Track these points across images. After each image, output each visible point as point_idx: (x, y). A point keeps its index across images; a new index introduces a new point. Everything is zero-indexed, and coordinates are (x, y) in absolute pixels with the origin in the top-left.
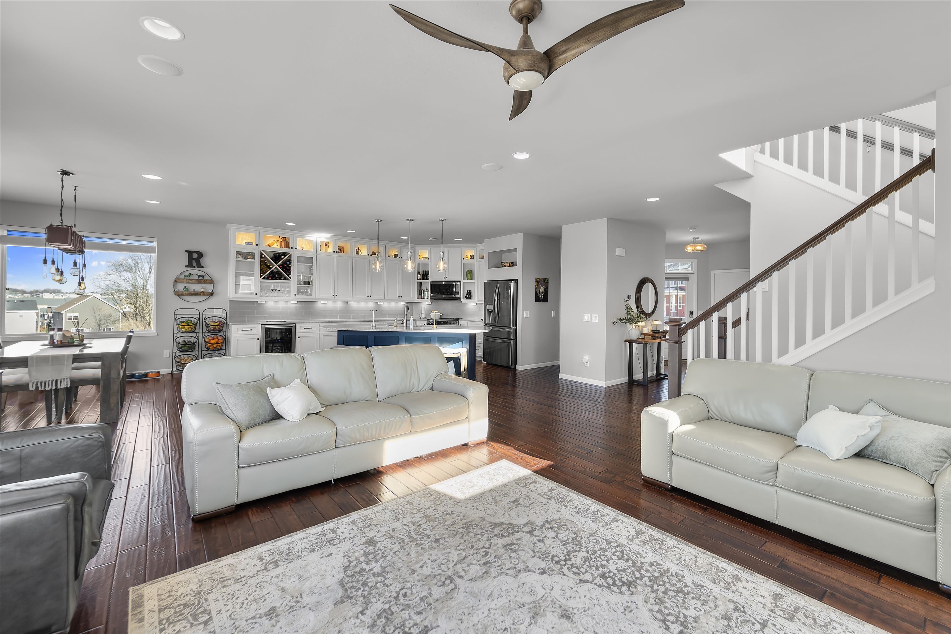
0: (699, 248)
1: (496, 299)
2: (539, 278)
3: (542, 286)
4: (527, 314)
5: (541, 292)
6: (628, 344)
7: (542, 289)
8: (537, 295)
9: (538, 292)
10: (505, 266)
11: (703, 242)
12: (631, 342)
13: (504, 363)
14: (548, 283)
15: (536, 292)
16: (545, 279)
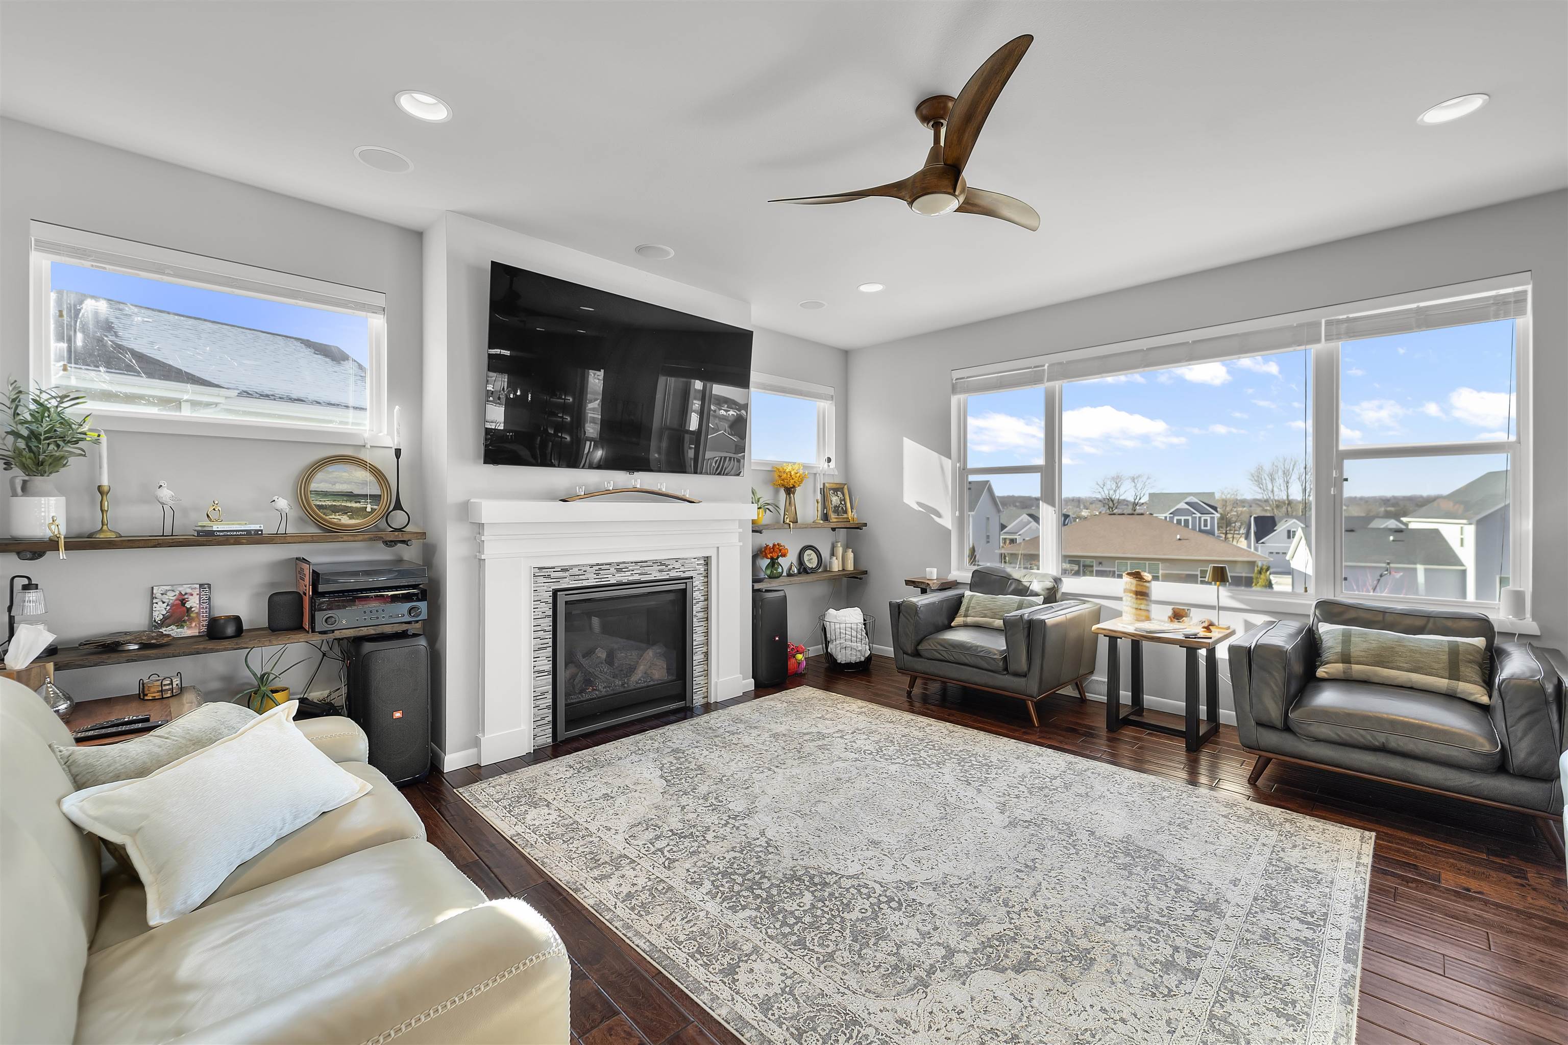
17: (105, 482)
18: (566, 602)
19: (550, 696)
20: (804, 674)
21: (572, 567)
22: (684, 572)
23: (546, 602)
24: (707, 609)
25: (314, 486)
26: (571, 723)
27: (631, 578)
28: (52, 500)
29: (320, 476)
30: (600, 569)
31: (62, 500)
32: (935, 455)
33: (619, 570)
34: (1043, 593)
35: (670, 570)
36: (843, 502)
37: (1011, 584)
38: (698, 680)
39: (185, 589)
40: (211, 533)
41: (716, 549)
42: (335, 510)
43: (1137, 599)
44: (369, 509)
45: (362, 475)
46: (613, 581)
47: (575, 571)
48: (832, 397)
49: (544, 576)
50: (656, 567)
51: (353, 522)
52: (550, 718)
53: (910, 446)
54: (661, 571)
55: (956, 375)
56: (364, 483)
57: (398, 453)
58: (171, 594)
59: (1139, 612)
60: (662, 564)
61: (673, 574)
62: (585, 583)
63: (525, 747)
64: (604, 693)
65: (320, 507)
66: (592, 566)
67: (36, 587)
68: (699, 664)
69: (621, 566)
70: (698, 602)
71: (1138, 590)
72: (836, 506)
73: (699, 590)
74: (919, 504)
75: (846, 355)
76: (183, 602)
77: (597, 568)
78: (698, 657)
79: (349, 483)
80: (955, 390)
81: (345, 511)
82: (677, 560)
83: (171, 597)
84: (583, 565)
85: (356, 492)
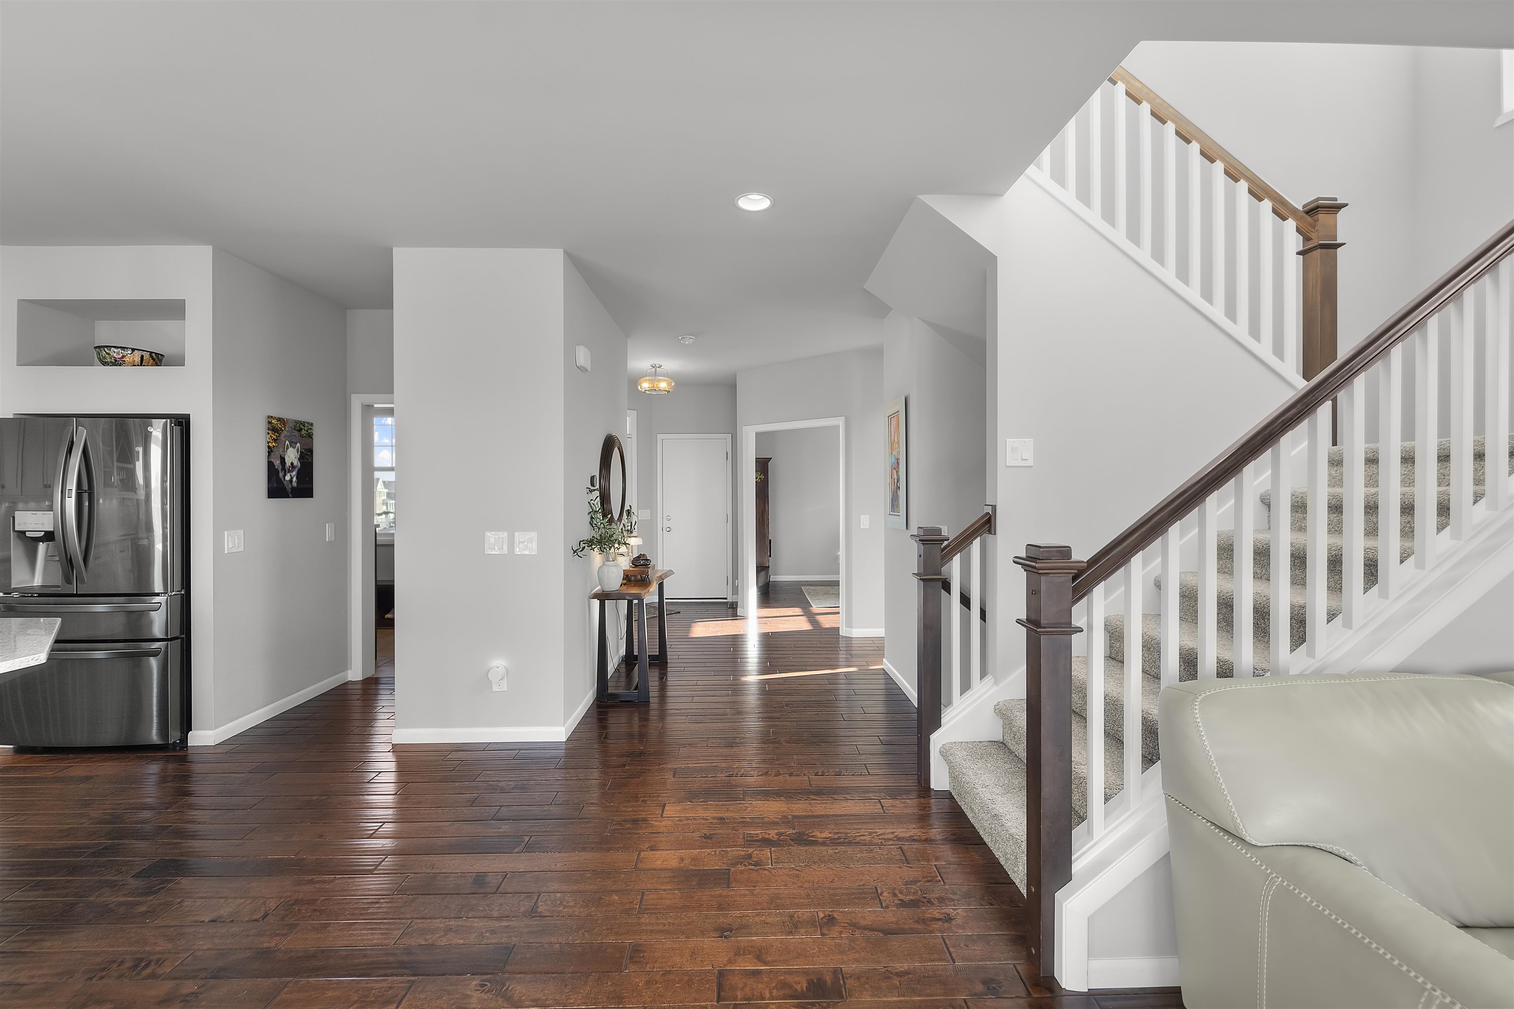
0: (663, 385)
1: (72, 485)
2: (279, 420)
3: (293, 445)
4: (233, 541)
5: (288, 464)
6: (596, 603)
7: (292, 456)
8: (273, 473)
9: (277, 463)
10: (116, 363)
11: (669, 376)
12: (603, 597)
13: (109, 735)
14: (310, 436)
15: (270, 465)
16: (303, 423)
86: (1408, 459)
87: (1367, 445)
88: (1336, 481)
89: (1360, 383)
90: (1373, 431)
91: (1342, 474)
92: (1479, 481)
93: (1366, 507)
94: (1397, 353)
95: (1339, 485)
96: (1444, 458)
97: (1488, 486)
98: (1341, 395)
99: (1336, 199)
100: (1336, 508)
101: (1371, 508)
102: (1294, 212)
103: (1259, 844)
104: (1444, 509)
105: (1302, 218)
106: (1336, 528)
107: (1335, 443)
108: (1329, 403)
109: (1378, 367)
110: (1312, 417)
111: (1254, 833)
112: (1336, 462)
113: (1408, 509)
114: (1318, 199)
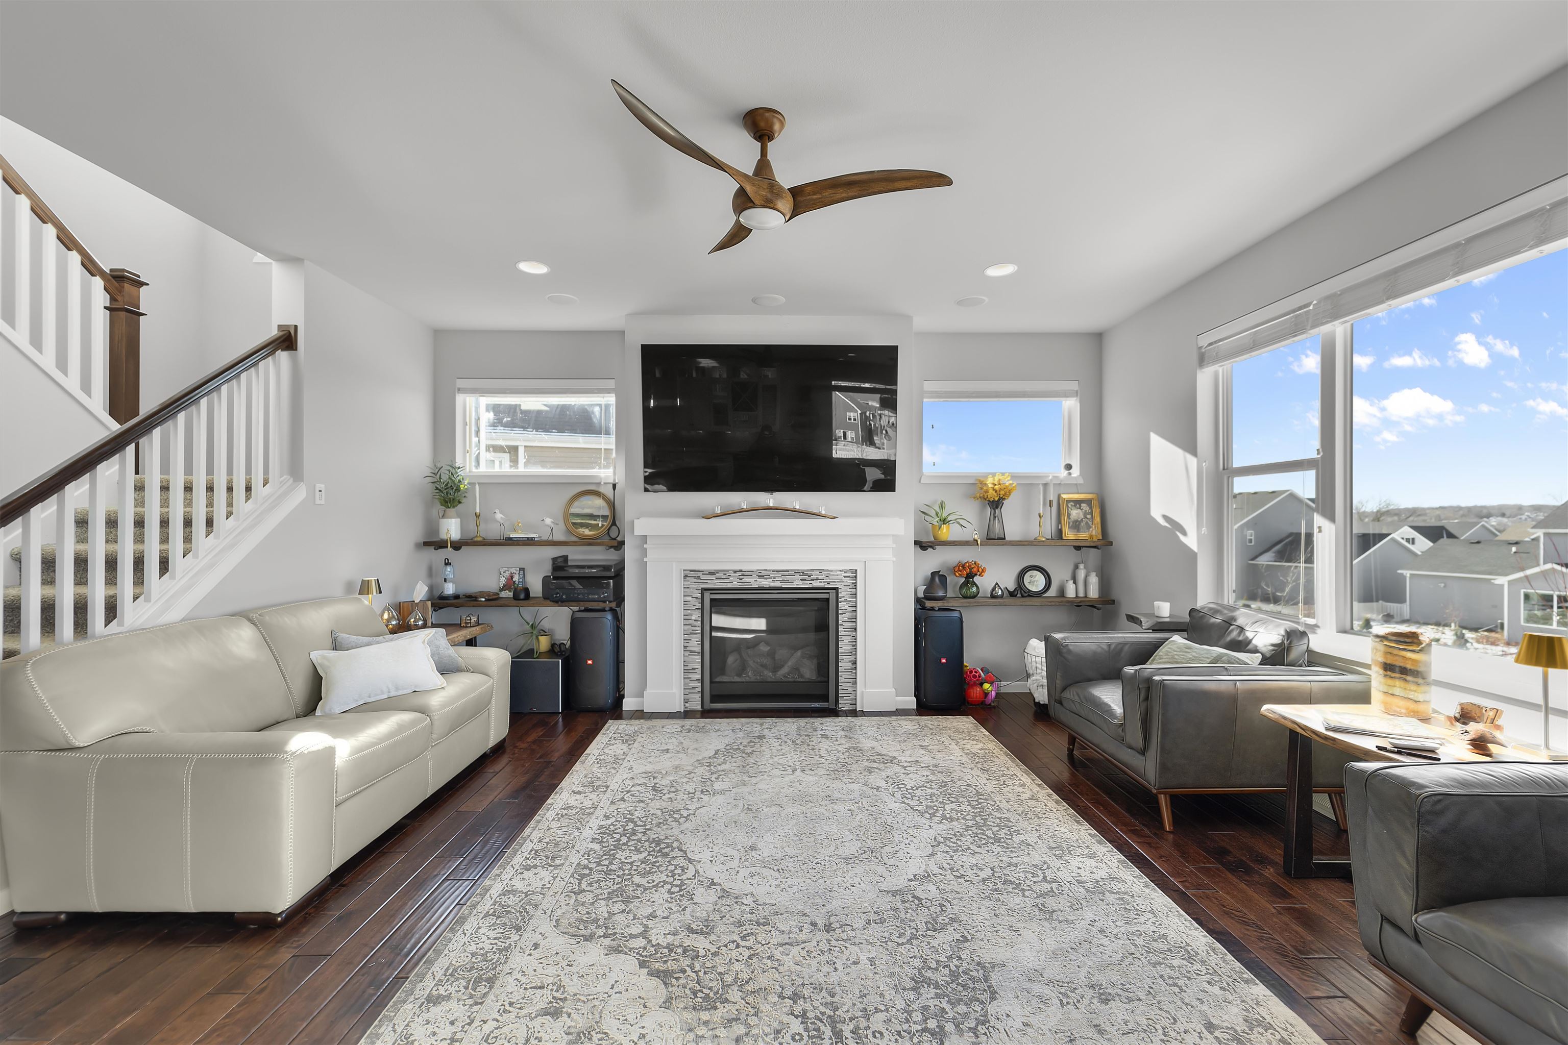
17: (478, 511)
18: (712, 600)
19: (699, 671)
20: (994, 707)
21: (717, 572)
22: (828, 583)
23: (696, 598)
24: (854, 620)
25: (573, 510)
26: (715, 698)
27: (772, 584)
28: (454, 520)
29: (576, 504)
30: (743, 575)
31: (459, 520)
32: (1179, 452)
33: (761, 577)
34: (1264, 650)
35: (813, 580)
36: (1089, 516)
37: (1232, 630)
38: (844, 686)
39: (513, 570)
40: (511, 539)
41: (863, 563)
42: (582, 525)
43: (1386, 676)
44: (600, 525)
45: (599, 502)
46: (755, 586)
47: (721, 575)
48: (1077, 392)
49: (695, 577)
50: (798, 576)
51: (591, 533)
52: (699, 689)
53: (1157, 442)
54: (802, 580)
55: (1204, 341)
56: (599, 508)
57: (614, 486)
58: (507, 572)
59: (1390, 699)
60: (804, 574)
61: (816, 584)
62: (729, 586)
63: (678, 706)
64: (752, 680)
65: (574, 524)
66: (735, 572)
67: (450, 564)
68: (846, 671)
69: (764, 573)
70: (845, 613)
71: (1388, 662)
72: (1076, 521)
73: (846, 600)
74: (1165, 518)
75: (1098, 338)
76: (512, 577)
77: (740, 573)
78: (844, 665)
79: (589, 508)
80: (1202, 360)
81: (587, 526)
82: (821, 571)
83: (507, 574)
84: (728, 571)
85: (595, 514)
86: (188, 488)
87: (163, 477)
88: (140, 502)
89: (157, 432)
90: (165, 467)
91: (143, 497)
92: (230, 504)
93: (161, 522)
94: (181, 416)
95: (140, 506)
96: (210, 489)
97: (235, 510)
98: (143, 441)
99: (139, 277)
100: (139, 523)
101: (164, 523)
102: (102, 274)
103: (86, 745)
104: (210, 523)
105: (109, 280)
106: (139, 538)
107: (137, 473)
108: (133, 444)
109: (170, 424)
110: (122, 453)
111: (82, 738)
112: (140, 488)
113: (188, 523)
114: (124, 270)
